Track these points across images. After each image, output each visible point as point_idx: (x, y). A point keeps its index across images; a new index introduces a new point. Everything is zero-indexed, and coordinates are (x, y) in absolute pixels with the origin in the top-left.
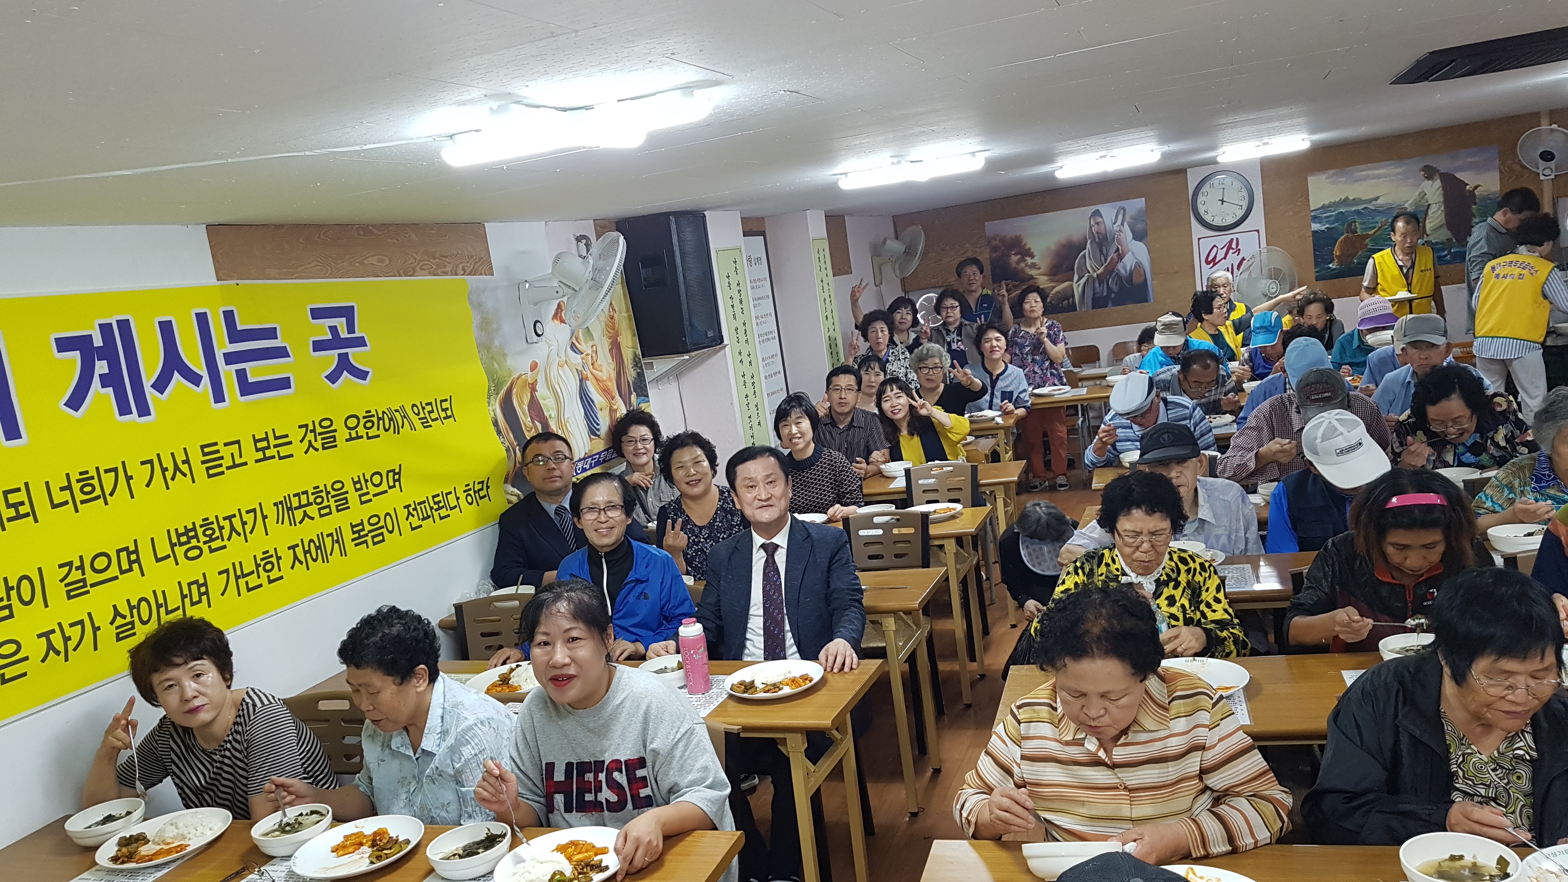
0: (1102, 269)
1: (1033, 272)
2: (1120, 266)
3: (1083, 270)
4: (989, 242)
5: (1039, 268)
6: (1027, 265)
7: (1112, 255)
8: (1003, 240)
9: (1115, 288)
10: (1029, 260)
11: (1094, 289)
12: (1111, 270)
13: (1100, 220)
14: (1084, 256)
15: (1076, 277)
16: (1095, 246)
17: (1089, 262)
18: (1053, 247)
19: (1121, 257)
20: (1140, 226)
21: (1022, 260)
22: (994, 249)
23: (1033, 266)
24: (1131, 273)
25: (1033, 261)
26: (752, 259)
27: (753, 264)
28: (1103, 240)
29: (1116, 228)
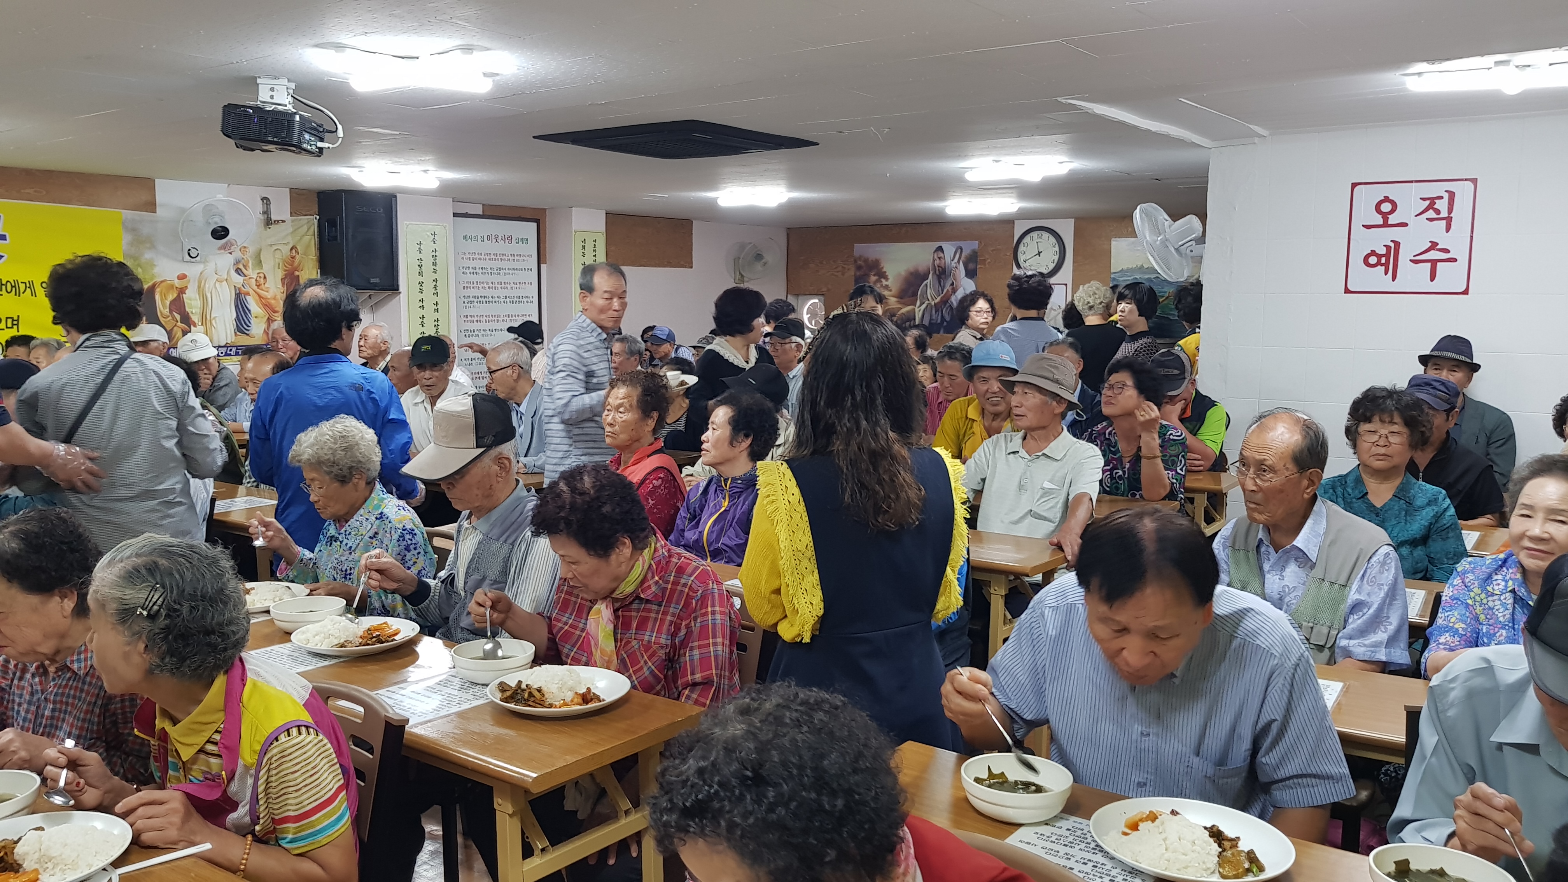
0: (939, 299)
1: (886, 293)
2: (952, 298)
3: (925, 297)
4: (855, 261)
5: (891, 290)
6: (882, 285)
7: (948, 287)
8: (866, 261)
9: (948, 318)
10: (884, 282)
11: (931, 316)
12: (945, 301)
13: (941, 255)
14: (926, 285)
15: (918, 303)
16: (935, 277)
18: (903, 273)
19: (954, 291)
20: (971, 266)
21: (879, 281)
22: (859, 268)
23: (887, 287)
25: (887, 283)
26: (510, 238)
27: (510, 242)
28: (942, 273)
29: (953, 264)
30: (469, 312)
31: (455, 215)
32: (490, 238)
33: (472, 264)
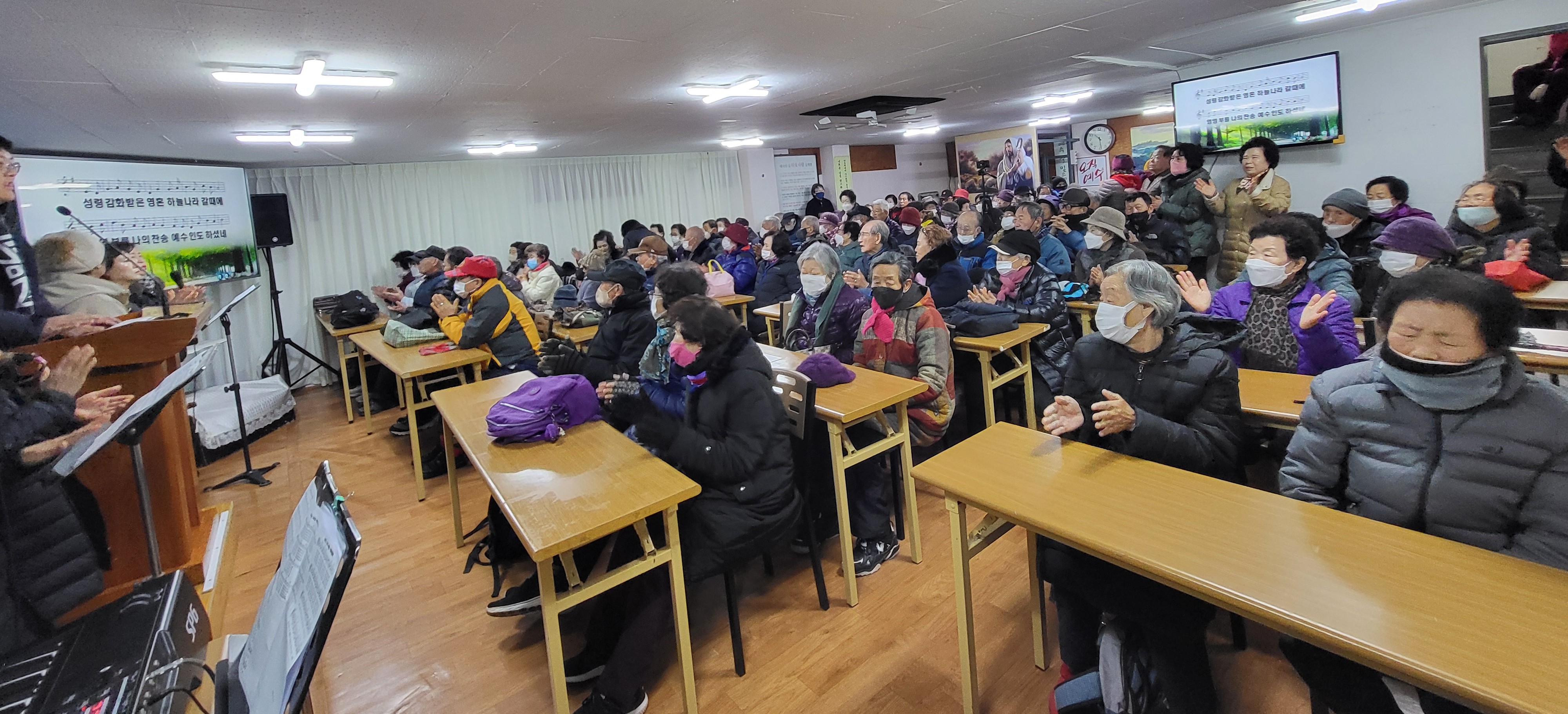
0: (1011, 170)
2: (1019, 169)
3: (1002, 171)
7: (1016, 163)
8: (965, 153)
9: (1017, 181)
11: (1007, 181)
12: (1014, 171)
13: (1009, 144)
14: (1002, 163)
15: (998, 175)
16: (1007, 158)
17: (1005, 167)
19: (1020, 165)
20: (1029, 149)
24: (1025, 174)
26: (803, 164)
27: (803, 165)
28: (1011, 155)
29: (1018, 149)
30: (785, 202)
31: (775, 156)
32: (793, 165)
33: (784, 178)
